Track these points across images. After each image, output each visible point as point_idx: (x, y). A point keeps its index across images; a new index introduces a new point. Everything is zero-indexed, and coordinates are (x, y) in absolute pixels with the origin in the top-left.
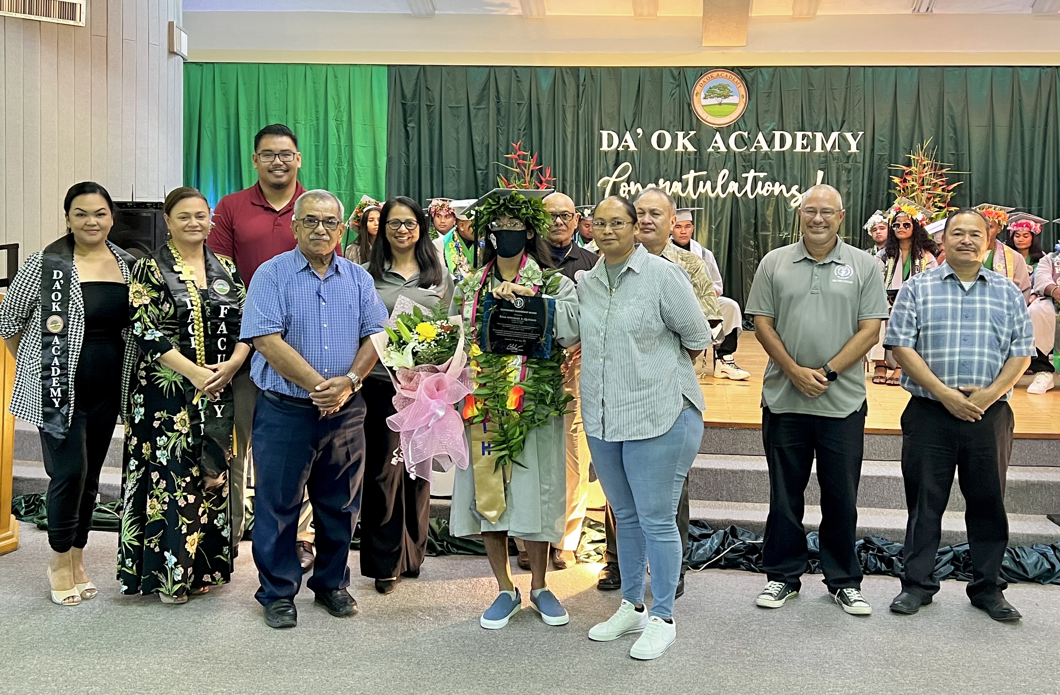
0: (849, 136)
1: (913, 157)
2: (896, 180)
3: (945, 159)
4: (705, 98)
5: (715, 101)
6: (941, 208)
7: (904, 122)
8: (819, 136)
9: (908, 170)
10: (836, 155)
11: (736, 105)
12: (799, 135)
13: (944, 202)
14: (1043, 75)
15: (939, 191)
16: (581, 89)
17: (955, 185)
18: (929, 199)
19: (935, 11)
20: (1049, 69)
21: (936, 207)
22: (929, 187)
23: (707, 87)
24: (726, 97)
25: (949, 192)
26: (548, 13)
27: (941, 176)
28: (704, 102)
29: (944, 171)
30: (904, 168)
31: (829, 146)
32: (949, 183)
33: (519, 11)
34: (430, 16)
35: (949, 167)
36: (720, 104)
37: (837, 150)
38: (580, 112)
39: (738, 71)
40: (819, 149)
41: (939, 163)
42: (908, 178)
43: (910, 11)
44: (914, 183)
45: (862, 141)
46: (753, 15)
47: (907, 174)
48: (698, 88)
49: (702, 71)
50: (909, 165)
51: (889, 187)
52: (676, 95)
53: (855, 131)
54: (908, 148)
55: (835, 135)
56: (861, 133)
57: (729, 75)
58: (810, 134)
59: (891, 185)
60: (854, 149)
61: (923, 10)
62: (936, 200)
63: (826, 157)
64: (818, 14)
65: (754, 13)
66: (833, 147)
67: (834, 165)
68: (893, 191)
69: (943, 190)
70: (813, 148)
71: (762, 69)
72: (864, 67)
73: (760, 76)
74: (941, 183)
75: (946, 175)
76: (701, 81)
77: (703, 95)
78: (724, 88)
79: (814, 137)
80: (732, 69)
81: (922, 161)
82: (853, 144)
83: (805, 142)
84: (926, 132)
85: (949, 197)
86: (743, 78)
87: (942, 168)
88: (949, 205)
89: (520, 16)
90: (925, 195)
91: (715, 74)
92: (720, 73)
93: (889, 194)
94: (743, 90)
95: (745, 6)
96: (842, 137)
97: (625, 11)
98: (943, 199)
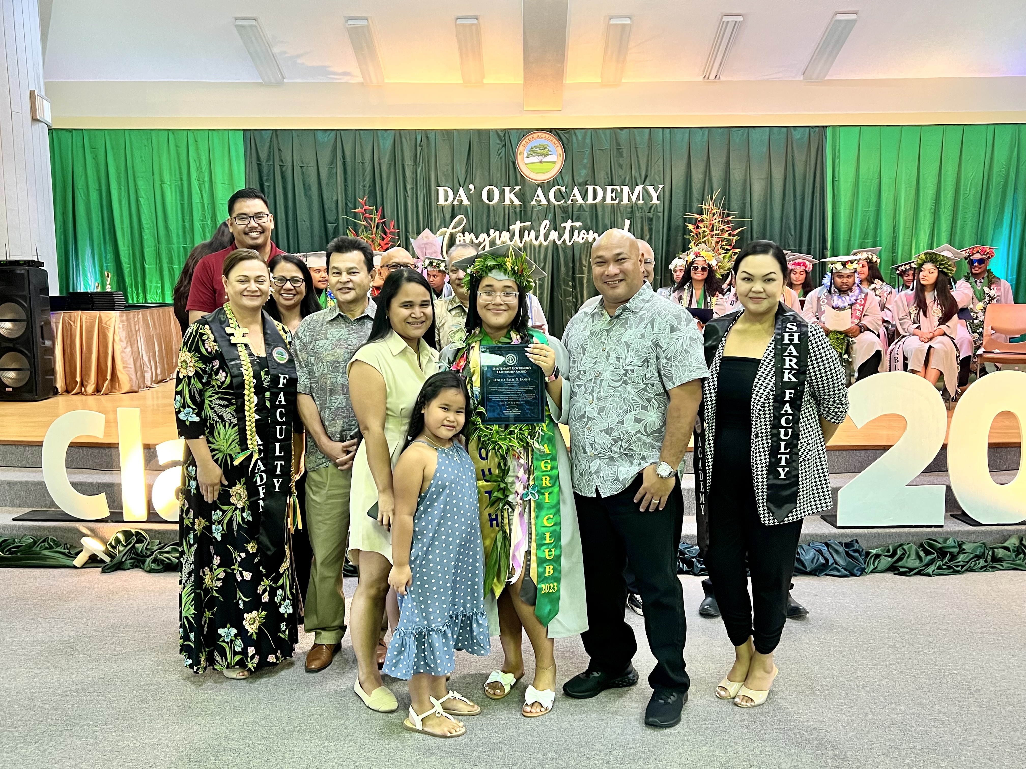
0: (650, 189)
1: (704, 206)
2: (691, 227)
3: (731, 209)
4: (528, 157)
5: (536, 159)
6: (727, 250)
7: (697, 176)
8: (626, 189)
9: (699, 217)
10: (640, 206)
11: (554, 162)
12: (609, 188)
13: (730, 245)
14: (812, 133)
15: (726, 235)
16: (419, 149)
17: (739, 230)
18: (717, 243)
19: (722, 79)
20: (817, 129)
21: (724, 249)
22: (717, 232)
23: (529, 147)
24: (545, 156)
25: (734, 236)
26: (386, 81)
27: (728, 222)
28: (527, 160)
29: (730, 218)
30: (697, 216)
31: (634, 198)
32: (734, 229)
33: (360, 79)
34: (279, 84)
35: (734, 214)
36: (541, 162)
37: (641, 201)
38: (419, 171)
39: (555, 132)
40: (625, 201)
41: (726, 212)
42: (701, 225)
43: (701, 79)
44: (705, 229)
45: (662, 194)
46: (567, 82)
47: (699, 221)
48: (521, 148)
49: (524, 133)
50: (701, 214)
51: (684, 234)
52: (503, 154)
53: (656, 184)
54: (700, 199)
55: (639, 189)
56: (661, 186)
57: (548, 136)
58: (618, 188)
59: (686, 231)
60: (655, 201)
61: (712, 77)
62: (724, 243)
63: (632, 207)
64: (623, 81)
65: (568, 80)
66: (638, 198)
67: (638, 215)
68: (688, 237)
69: (730, 235)
70: (621, 200)
71: (576, 131)
72: (663, 128)
73: (574, 137)
74: (727, 229)
75: (732, 222)
76: (524, 142)
77: (526, 155)
78: (544, 147)
79: (622, 190)
80: (550, 131)
81: (712, 210)
82: (655, 195)
83: (614, 195)
84: (715, 185)
85: (734, 241)
86: (560, 138)
87: (728, 215)
88: (734, 248)
89: (361, 84)
90: (715, 239)
91: (535, 135)
92: (540, 134)
93: (684, 239)
94: (560, 150)
95: (560, 74)
96: (645, 190)
97: (456, 78)
98: (729, 242)
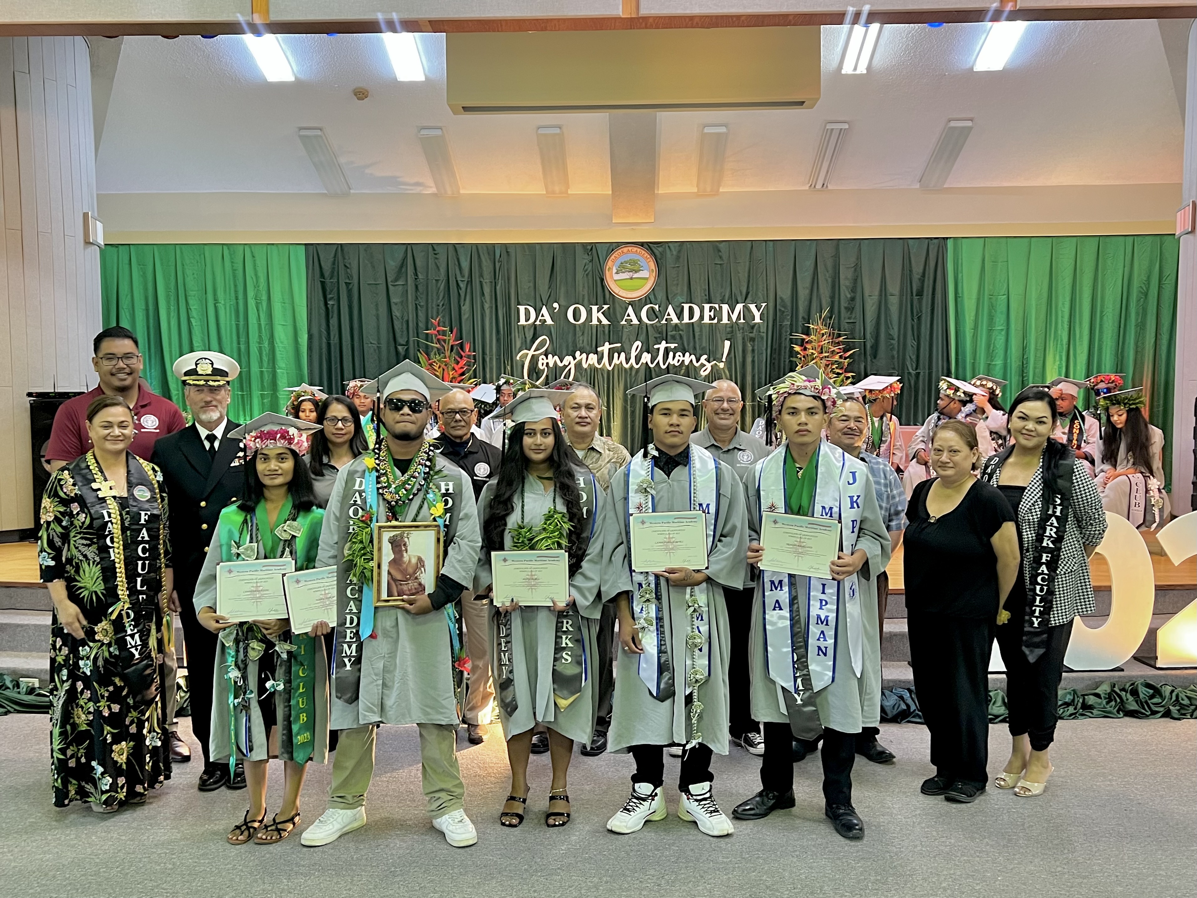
0: (753, 307)
1: (812, 326)
2: (797, 348)
3: (842, 329)
4: (617, 273)
5: (626, 275)
6: (838, 374)
7: (803, 293)
8: (725, 307)
9: (807, 338)
10: (741, 326)
11: (646, 279)
12: (707, 307)
13: (842, 368)
14: (930, 245)
15: (837, 358)
16: (498, 265)
17: (851, 352)
18: (827, 365)
19: (830, 187)
20: (936, 241)
21: (834, 373)
22: (827, 354)
23: (618, 263)
24: (636, 272)
25: (846, 358)
26: (462, 192)
27: (839, 343)
28: (616, 277)
29: (841, 339)
30: (804, 336)
31: (734, 317)
32: (845, 350)
33: (433, 190)
34: (345, 195)
35: (845, 335)
36: (631, 278)
37: (742, 321)
38: (498, 288)
39: (648, 246)
40: (725, 320)
41: (836, 332)
42: (808, 346)
43: (806, 188)
44: (814, 351)
45: (765, 312)
46: (659, 192)
47: (807, 342)
48: (610, 263)
49: (613, 247)
50: (808, 334)
51: (791, 355)
52: (590, 269)
53: (758, 302)
54: (807, 318)
55: (739, 307)
56: (764, 305)
57: (639, 250)
58: (717, 306)
59: (793, 353)
60: (757, 320)
61: (819, 186)
62: (834, 367)
63: (732, 327)
64: (721, 190)
65: (661, 190)
66: (739, 318)
67: (739, 335)
68: (794, 359)
69: (841, 357)
70: (720, 319)
71: (670, 244)
72: (766, 241)
73: (668, 252)
74: (838, 351)
75: (843, 343)
76: (613, 257)
77: (614, 271)
78: (634, 262)
79: (720, 308)
80: (642, 244)
81: (821, 330)
82: (757, 315)
83: (712, 314)
84: (823, 303)
85: (846, 364)
86: (653, 253)
87: (839, 336)
88: (846, 372)
89: (434, 195)
90: (824, 362)
91: (625, 250)
92: (630, 248)
93: (791, 361)
94: (652, 265)
95: (651, 184)
96: (746, 309)
97: (537, 189)
98: (840, 365)
